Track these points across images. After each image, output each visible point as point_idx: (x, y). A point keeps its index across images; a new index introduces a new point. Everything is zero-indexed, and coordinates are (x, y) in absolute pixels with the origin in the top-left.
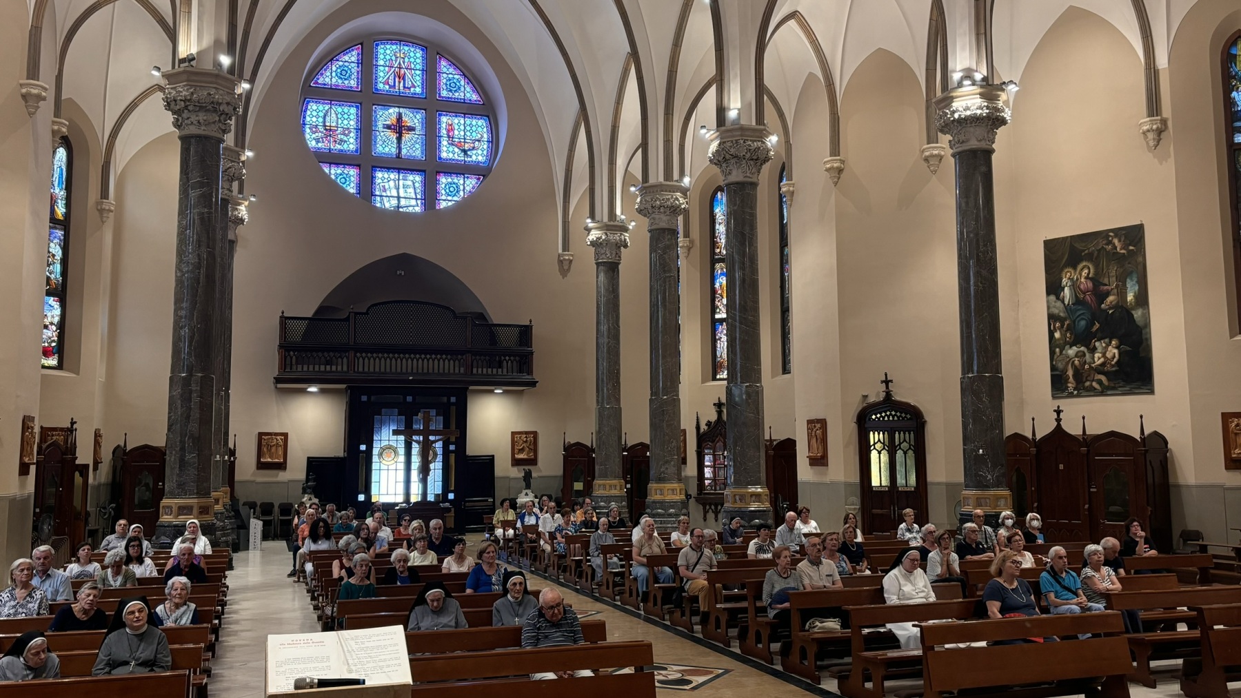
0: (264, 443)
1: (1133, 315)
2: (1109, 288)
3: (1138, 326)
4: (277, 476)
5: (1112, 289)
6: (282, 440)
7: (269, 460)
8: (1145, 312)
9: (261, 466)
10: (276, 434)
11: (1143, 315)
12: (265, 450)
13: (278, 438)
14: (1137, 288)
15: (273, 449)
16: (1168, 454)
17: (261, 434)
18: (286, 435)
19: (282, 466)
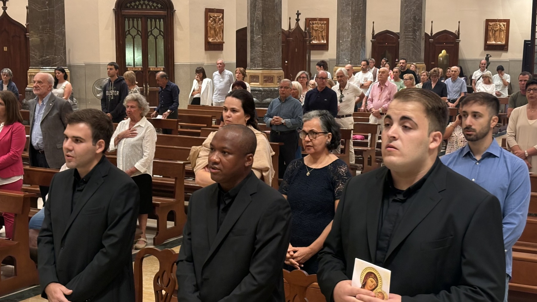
0: (489, 29)
4: (500, 56)
6: (504, 25)
7: (494, 42)
9: (488, 47)
10: (500, 21)
12: (491, 34)
13: (501, 24)
15: (497, 34)
17: (488, 21)
18: (508, 21)
19: (504, 48)
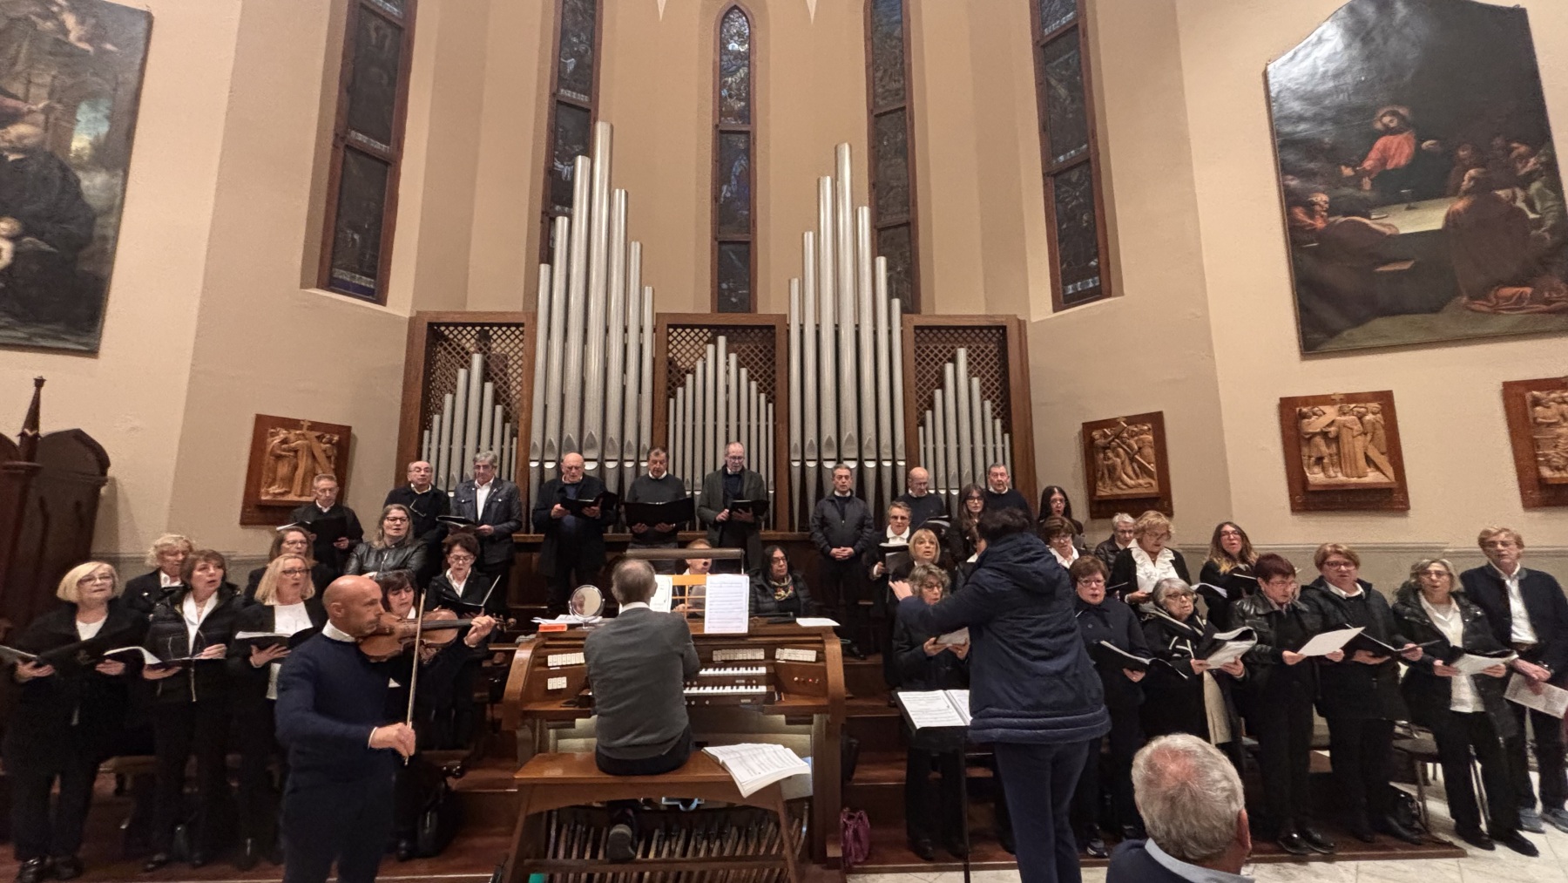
1: (78, 181)
2: (24, 107)
3: (86, 206)
5: (31, 112)
8: (114, 181)
11: (108, 188)
14: (104, 129)
16: (103, 490)
